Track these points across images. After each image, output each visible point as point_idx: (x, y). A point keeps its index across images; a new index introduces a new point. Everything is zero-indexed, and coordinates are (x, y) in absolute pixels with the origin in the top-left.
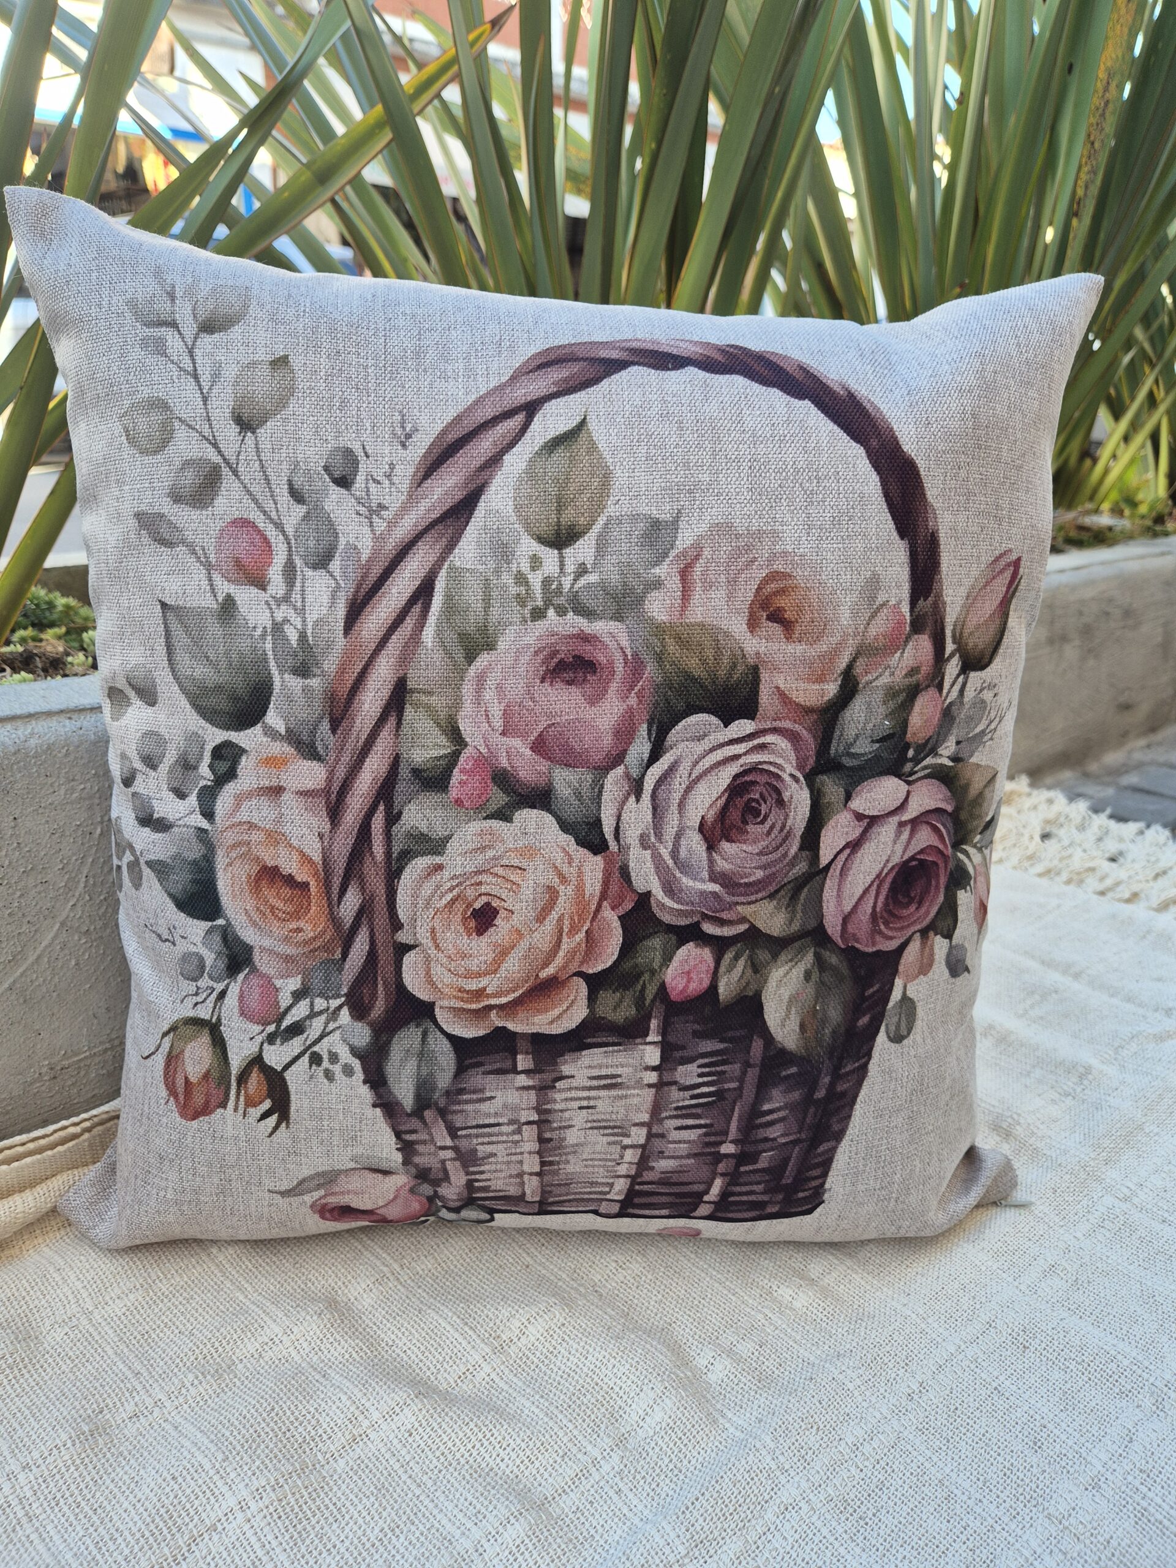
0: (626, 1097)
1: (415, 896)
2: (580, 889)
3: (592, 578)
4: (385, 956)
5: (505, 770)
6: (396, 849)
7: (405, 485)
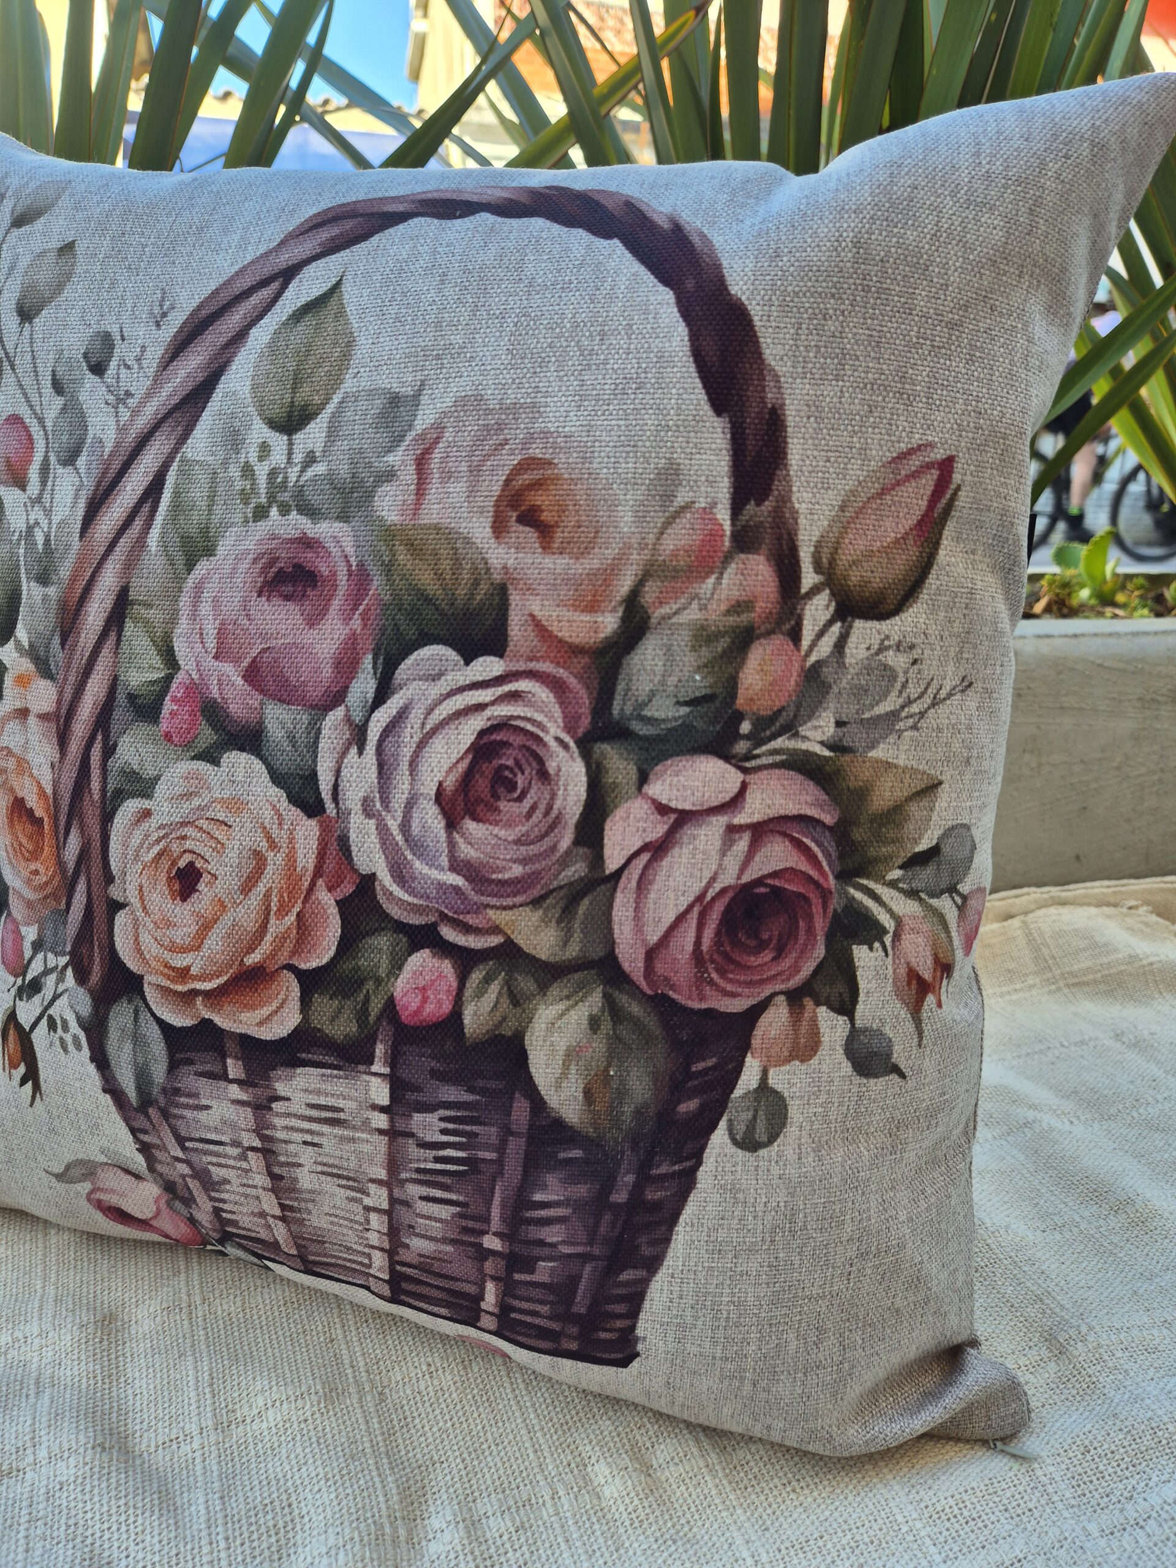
0: (353, 1140)
1: (125, 845)
2: (291, 859)
3: (320, 469)
4: (100, 911)
5: (215, 701)
6: (110, 787)
7: (151, 371)
